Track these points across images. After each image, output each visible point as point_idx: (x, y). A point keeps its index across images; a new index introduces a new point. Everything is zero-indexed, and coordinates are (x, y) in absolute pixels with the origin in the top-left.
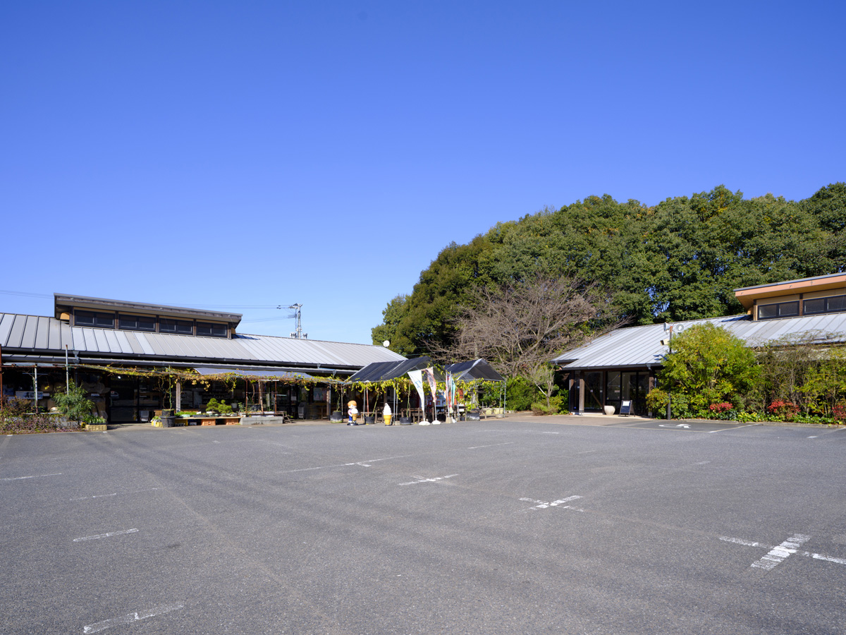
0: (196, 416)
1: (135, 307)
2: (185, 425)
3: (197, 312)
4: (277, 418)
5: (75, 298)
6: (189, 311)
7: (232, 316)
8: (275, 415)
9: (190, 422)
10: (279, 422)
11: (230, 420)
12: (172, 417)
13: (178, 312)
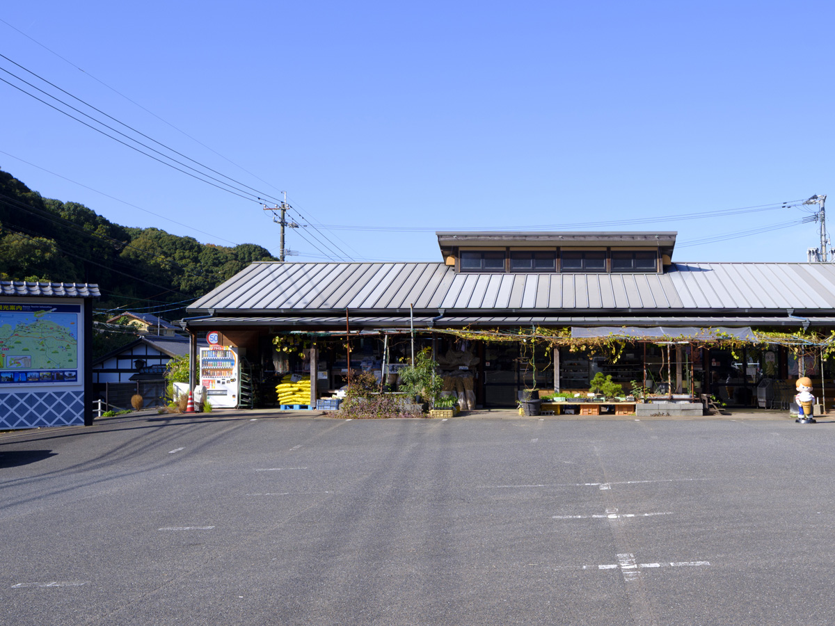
0: (574, 400)
1: (527, 239)
2: (555, 414)
3: (609, 236)
4: (693, 405)
5: (458, 236)
6: (598, 236)
7: (660, 236)
8: (691, 401)
9: (563, 409)
10: (696, 413)
11: (622, 408)
12: (534, 401)
13: (582, 239)
